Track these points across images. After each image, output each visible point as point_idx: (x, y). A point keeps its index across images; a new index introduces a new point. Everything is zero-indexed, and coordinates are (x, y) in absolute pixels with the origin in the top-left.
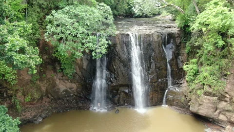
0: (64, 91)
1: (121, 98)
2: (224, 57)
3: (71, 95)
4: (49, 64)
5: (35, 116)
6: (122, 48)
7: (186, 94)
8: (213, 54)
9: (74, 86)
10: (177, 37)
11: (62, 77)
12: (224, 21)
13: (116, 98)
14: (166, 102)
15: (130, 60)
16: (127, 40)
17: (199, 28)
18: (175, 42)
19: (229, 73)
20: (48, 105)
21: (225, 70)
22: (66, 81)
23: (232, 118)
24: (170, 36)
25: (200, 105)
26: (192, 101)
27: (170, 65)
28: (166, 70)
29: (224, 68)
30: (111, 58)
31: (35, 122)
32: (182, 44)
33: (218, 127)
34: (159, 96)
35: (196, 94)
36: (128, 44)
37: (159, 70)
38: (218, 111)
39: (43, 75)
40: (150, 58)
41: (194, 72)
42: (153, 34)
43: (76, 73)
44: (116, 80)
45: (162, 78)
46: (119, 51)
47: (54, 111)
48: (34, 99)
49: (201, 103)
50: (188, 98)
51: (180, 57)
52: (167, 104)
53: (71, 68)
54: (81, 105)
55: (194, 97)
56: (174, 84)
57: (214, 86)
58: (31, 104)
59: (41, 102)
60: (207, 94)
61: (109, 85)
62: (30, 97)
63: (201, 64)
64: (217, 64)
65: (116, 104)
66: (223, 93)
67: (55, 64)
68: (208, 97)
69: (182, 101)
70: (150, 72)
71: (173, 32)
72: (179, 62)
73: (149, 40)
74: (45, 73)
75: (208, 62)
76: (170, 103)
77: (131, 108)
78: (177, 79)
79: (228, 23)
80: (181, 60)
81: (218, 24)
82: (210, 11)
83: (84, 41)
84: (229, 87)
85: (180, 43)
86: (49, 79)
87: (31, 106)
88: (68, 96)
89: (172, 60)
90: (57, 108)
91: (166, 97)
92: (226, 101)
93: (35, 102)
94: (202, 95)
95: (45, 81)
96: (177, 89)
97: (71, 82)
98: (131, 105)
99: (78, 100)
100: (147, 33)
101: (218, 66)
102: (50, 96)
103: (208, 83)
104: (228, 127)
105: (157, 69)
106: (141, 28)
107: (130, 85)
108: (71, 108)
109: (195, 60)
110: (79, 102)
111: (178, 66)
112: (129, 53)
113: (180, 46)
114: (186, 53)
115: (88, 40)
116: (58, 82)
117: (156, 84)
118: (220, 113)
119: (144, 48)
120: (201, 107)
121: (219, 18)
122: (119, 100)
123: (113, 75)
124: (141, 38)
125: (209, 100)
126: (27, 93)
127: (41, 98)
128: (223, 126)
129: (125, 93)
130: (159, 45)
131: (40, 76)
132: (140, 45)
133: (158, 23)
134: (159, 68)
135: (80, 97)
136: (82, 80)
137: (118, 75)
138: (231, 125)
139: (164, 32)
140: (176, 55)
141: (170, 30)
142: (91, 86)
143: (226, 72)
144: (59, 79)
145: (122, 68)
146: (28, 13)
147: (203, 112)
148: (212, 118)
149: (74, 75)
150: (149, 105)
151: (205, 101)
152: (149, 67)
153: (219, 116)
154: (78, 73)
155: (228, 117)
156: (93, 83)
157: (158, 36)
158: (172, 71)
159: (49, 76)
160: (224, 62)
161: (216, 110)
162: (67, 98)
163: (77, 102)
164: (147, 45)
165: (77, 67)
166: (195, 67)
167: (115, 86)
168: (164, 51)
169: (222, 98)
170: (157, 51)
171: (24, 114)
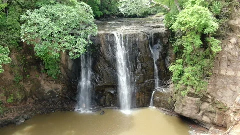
0: (49, 92)
1: (107, 99)
2: (207, 57)
3: (57, 96)
4: (33, 65)
5: (17, 118)
6: (107, 48)
7: (172, 95)
8: (196, 54)
9: (60, 87)
10: (165, 37)
11: (47, 77)
12: (200, 20)
13: (102, 100)
14: (154, 103)
15: (115, 60)
16: (112, 40)
17: (179, 27)
18: (162, 42)
19: (210, 74)
20: (32, 107)
21: (207, 70)
22: (51, 82)
23: (215, 119)
24: (158, 36)
25: (184, 106)
26: (177, 102)
27: (157, 66)
28: (154, 70)
29: (205, 69)
30: (96, 58)
31: (17, 123)
32: (170, 44)
33: (203, 129)
34: (147, 97)
35: (181, 95)
36: (113, 44)
37: (146, 71)
38: (201, 113)
39: (26, 76)
40: (136, 59)
41: (180, 73)
42: (139, 34)
43: (61, 74)
44: (101, 81)
45: (149, 79)
46: (104, 51)
47: (38, 113)
48: (18, 100)
49: (185, 104)
50: (174, 99)
51: (168, 58)
52: (154, 106)
53: (55, 68)
54: (66, 106)
55: (179, 98)
56: (162, 85)
57: (197, 87)
58: (14, 105)
59: (26, 103)
60: (190, 95)
61: (94, 85)
62: (12, 98)
63: (186, 65)
64: (200, 65)
65: (102, 106)
66: (205, 94)
67: (40, 64)
68: (191, 98)
69: (169, 102)
70: (136, 72)
71: (160, 32)
72: (167, 63)
73: (135, 40)
74: (29, 74)
75: (192, 63)
76: (157, 104)
77: (117, 110)
78: (165, 80)
79: (203, 22)
80: (169, 61)
81: (193, 23)
82: (187, 10)
83: (60, 41)
84: (211, 88)
85: (168, 43)
86: (33, 79)
87: (14, 107)
88: (54, 98)
89: (160, 60)
90: (42, 109)
91: (154, 99)
92: (208, 103)
93: (18, 103)
94: (186, 96)
95: (29, 82)
96: (164, 91)
97: (57, 83)
98: (117, 106)
99: (63, 102)
100: (133, 33)
101: (201, 67)
102: (34, 97)
103: (190, 84)
104: (212, 129)
105: (144, 70)
106: (129, 27)
107: (115, 86)
108: (55, 110)
109: (180, 61)
110: (65, 104)
111: (165, 66)
112: (114, 54)
113: (168, 46)
114: (174, 53)
115: (65, 40)
116: (43, 83)
117: (143, 85)
118: (203, 114)
119: (130, 48)
120: (185, 109)
121: (194, 17)
122: (105, 102)
123: (98, 76)
124: (126, 38)
125: (192, 101)
126: (10, 94)
127: (25, 99)
128: (208, 128)
129: (111, 94)
130: (145, 45)
131: (24, 76)
132: (125, 46)
133: (148, 23)
134: (145, 69)
135: (66, 98)
136: (68, 81)
137: (103, 75)
138: (215, 127)
139: (151, 32)
140: (164, 56)
141: (158, 30)
142: (77, 87)
143: (208, 73)
144: (44, 80)
145: (107, 69)
146: (9, 13)
147: (187, 113)
148: (197, 120)
149: (59, 76)
150: (136, 106)
151: (188, 102)
152: (135, 68)
153: (202, 117)
154: (63, 73)
155: (212, 119)
156: (78, 83)
157: (144, 36)
158: (160, 72)
159: (33, 77)
160: (206, 62)
161: (200, 112)
162: (53, 100)
163: (62, 104)
164: (133, 45)
165: (62, 68)
166: (180, 67)
167: (100, 87)
168: (151, 52)
169: (204, 99)
170: (144, 52)
171: (6, 115)
